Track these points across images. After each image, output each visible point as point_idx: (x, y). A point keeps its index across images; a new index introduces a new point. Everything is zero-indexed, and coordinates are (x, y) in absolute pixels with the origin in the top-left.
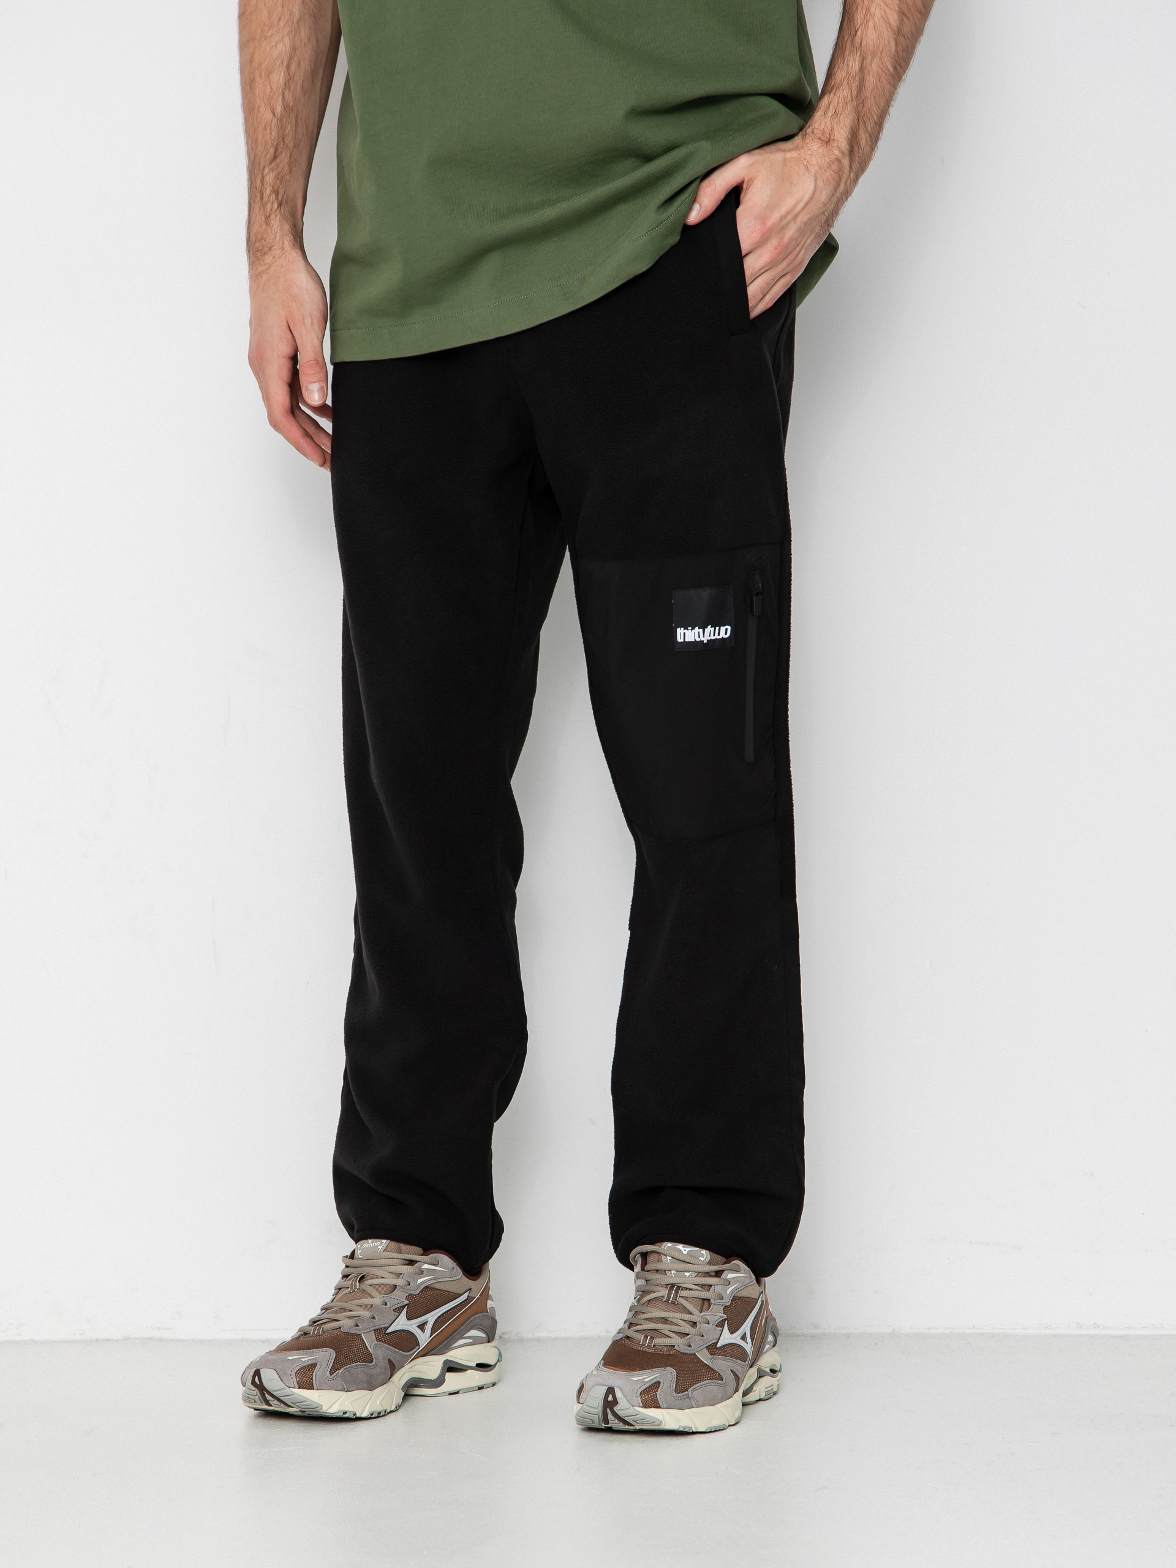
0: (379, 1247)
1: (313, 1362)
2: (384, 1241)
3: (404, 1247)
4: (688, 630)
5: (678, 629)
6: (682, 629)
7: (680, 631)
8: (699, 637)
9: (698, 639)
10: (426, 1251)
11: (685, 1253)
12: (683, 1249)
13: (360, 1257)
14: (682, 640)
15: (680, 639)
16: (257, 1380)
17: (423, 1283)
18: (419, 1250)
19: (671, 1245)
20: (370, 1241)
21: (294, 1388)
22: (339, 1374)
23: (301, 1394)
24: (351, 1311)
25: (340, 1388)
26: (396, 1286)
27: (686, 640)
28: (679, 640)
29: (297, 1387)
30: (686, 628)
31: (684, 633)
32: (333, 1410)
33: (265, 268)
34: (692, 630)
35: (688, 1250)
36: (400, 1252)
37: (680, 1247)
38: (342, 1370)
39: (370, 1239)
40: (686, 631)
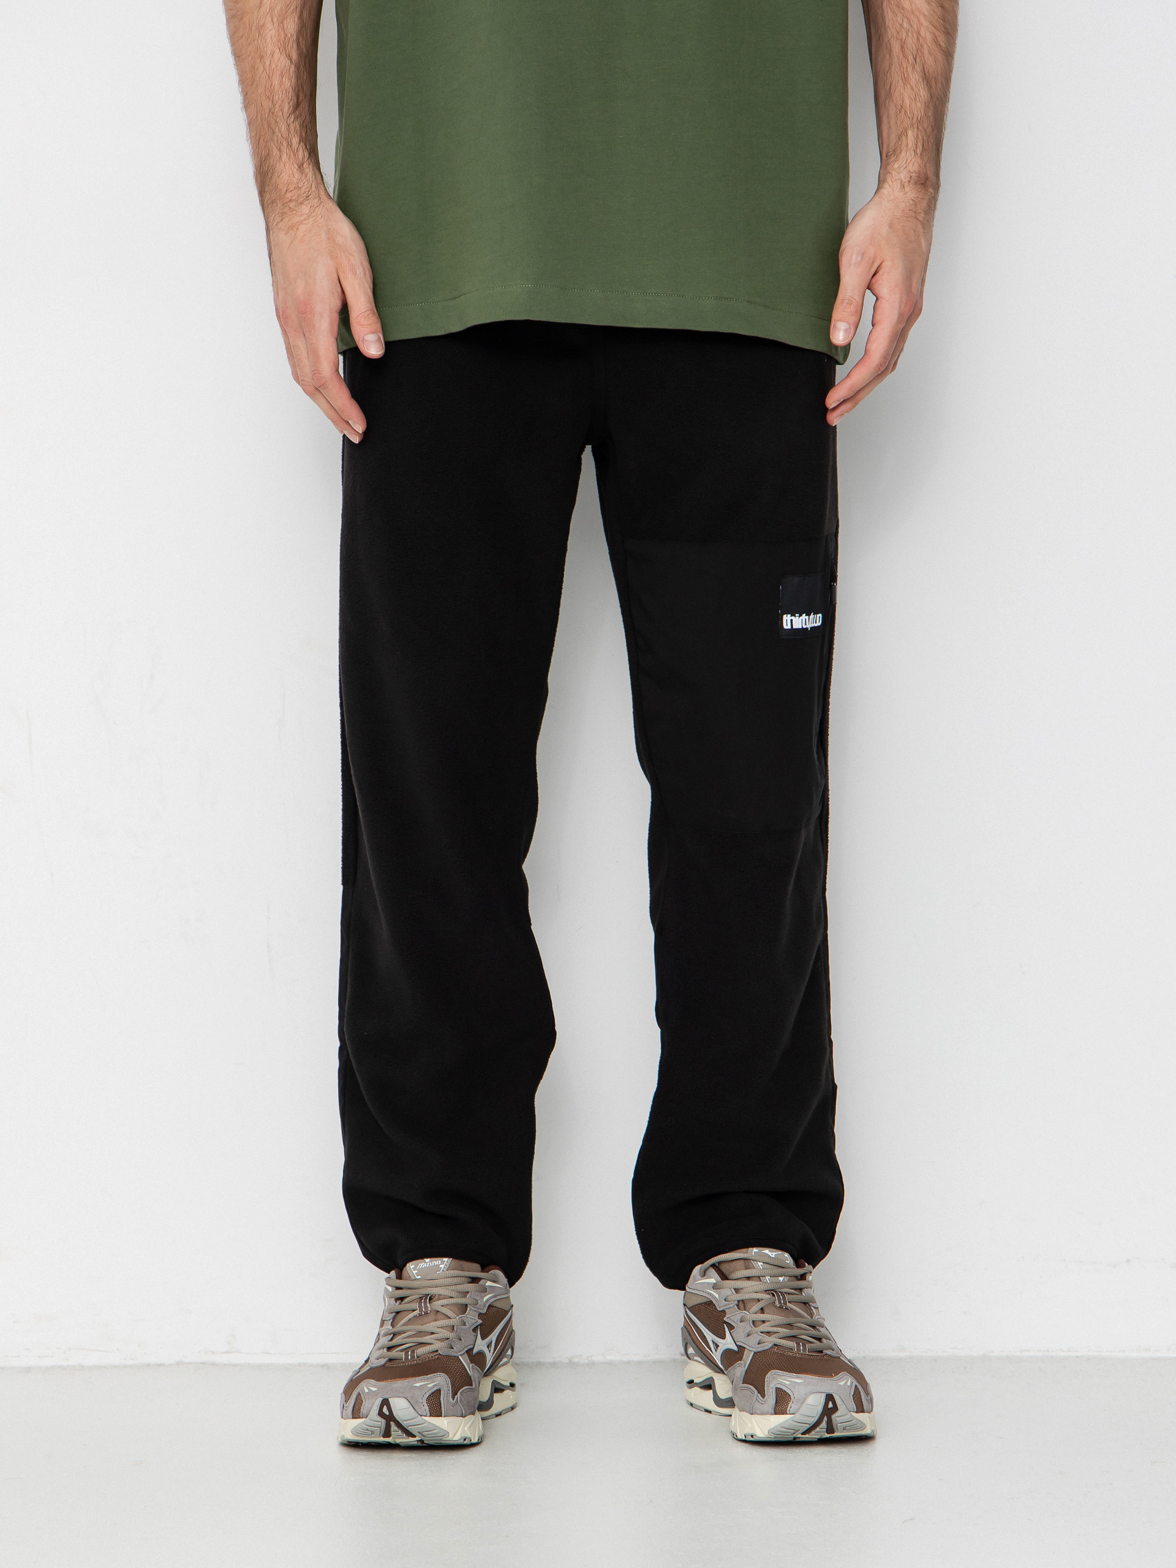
0: (441, 1266)
1: (436, 1388)
2: (446, 1259)
3: (466, 1264)
4: (795, 616)
5: (785, 616)
6: (789, 615)
7: (787, 618)
8: (806, 624)
9: (805, 627)
10: (484, 1268)
11: (773, 1256)
12: (770, 1254)
13: (419, 1277)
14: (789, 627)
15: (787, 626)
16: (385, 1410)
17: (487, 1301)
18: (477, 1266)
19: (757, 1250)
20: (427, 1260)
21: (426, 1416)
22: (459, 1400)
23: (432, 1422)
24: (433, 1333)
25: (460, 1414)
26: (466, 1305)
27: (794, 627)
28: (785, 627)
29: (429, 1415)
30: (793, 615)
31: (792, 620)
32: (455, 1437)
33: (303, 218)
34: (799, 616)
35: (774, 1254)
36: (463, 1270)
37: (767, 1251)
38: (459, 1393)
39: (427, 1258)
40: (793, 618)
